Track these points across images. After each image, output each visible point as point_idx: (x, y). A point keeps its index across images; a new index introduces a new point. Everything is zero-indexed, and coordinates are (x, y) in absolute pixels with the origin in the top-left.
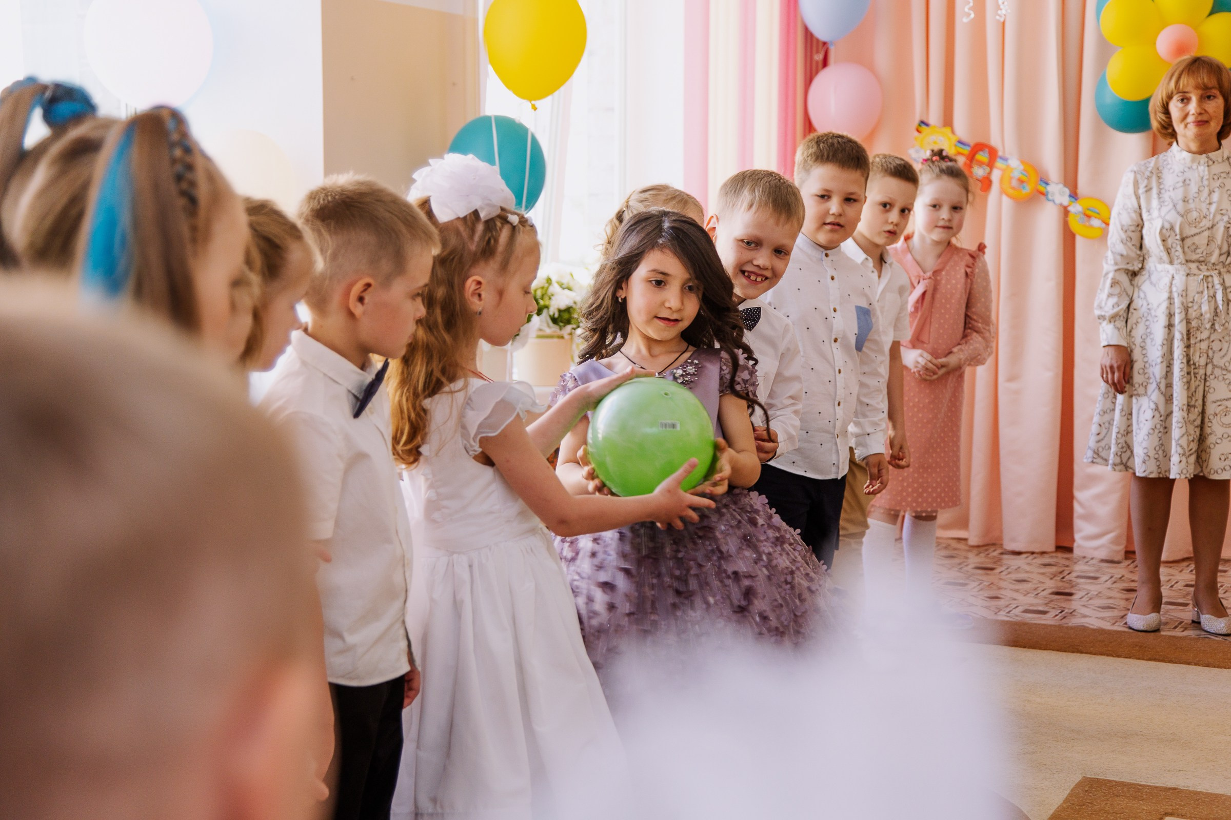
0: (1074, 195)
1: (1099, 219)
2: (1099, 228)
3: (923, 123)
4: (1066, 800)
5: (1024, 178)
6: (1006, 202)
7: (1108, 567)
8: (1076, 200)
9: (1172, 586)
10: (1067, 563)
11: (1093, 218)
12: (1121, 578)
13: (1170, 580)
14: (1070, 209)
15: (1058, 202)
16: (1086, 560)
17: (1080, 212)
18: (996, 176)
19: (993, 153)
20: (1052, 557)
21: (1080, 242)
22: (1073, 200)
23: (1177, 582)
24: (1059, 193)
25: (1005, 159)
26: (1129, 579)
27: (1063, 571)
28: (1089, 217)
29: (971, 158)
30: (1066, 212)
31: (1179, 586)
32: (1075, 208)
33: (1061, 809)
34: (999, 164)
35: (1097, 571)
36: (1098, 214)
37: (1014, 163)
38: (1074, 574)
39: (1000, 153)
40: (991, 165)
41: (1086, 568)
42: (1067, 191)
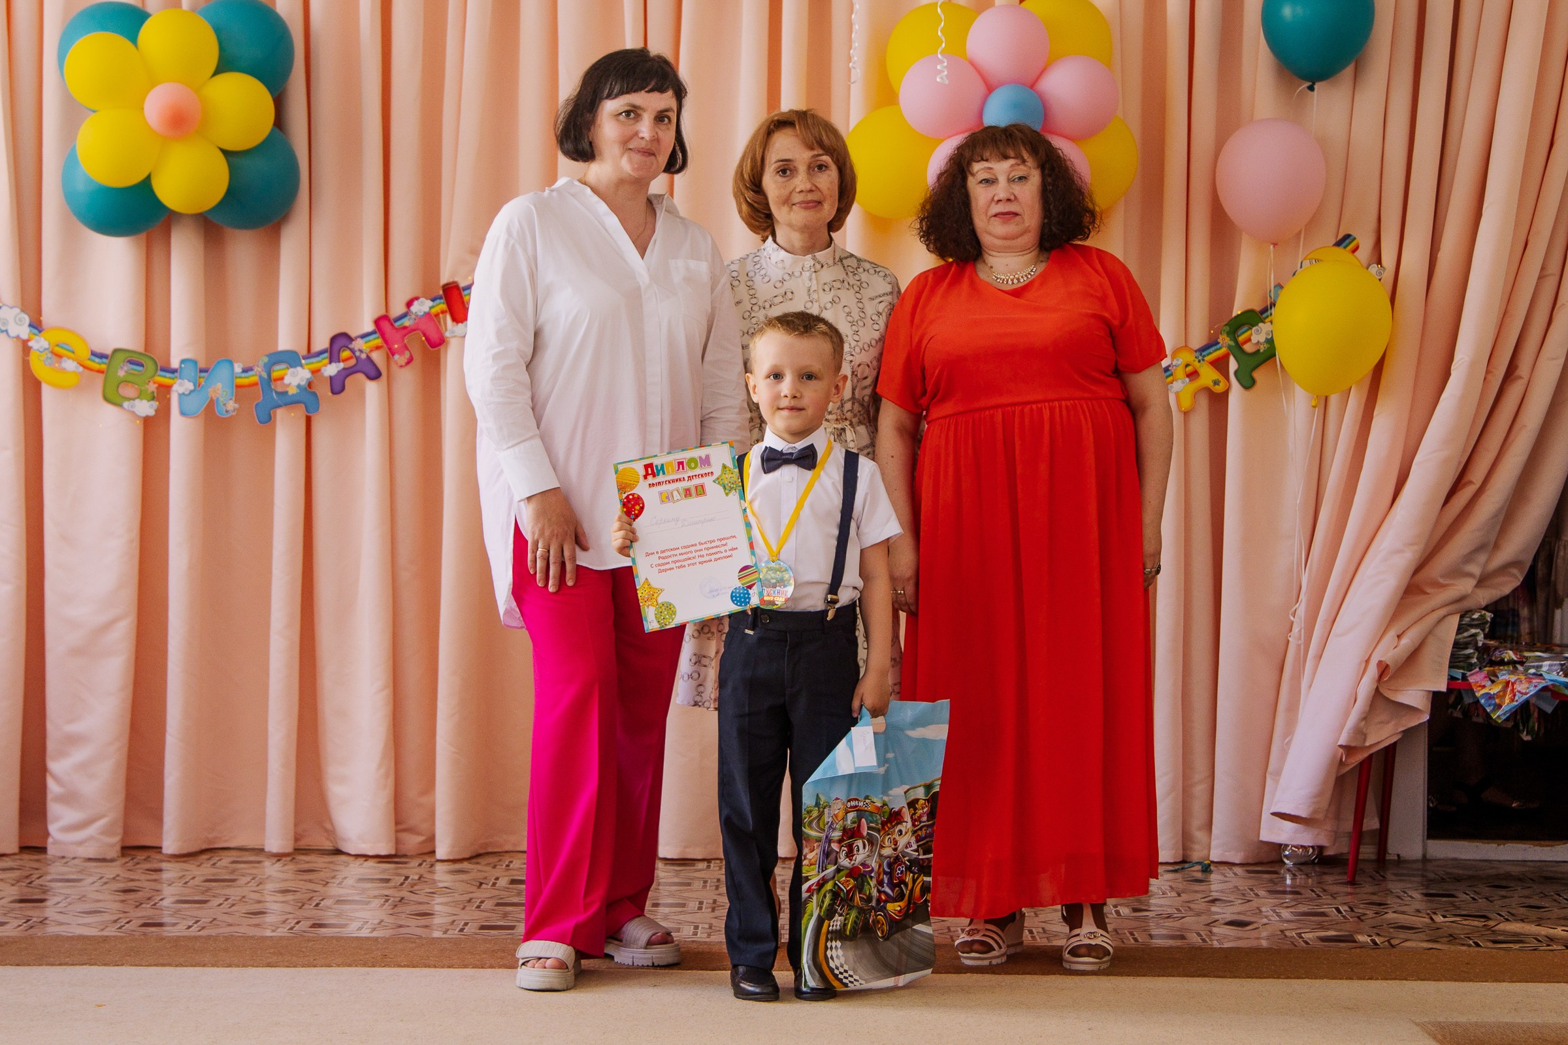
0: (37, 326)
1: (73, 360)
2: (74, 372)
7: (96, 867)
8: (40, 332)
9: (186, 883)
10: (35, 865)
11: (64, 358)
12: (114, 878)
13: (184, 876)
14: (30, 344)
15: (13, 333)
16: (65, 860)
17: (45, 349)
20: (14, 860)
21: (47, 393)
22: (36, 331)
23: (193, 878)
24: (14, 321)
26: (125, 878)
27: (31, 875)
28: (60, 356)
30: (25, 348)
31: (197, 881)
32: (39, 343)
35: (80, 872)
36: (73, 352)
38: (49, 877)
41: (65, 869)
42: (27, 320)
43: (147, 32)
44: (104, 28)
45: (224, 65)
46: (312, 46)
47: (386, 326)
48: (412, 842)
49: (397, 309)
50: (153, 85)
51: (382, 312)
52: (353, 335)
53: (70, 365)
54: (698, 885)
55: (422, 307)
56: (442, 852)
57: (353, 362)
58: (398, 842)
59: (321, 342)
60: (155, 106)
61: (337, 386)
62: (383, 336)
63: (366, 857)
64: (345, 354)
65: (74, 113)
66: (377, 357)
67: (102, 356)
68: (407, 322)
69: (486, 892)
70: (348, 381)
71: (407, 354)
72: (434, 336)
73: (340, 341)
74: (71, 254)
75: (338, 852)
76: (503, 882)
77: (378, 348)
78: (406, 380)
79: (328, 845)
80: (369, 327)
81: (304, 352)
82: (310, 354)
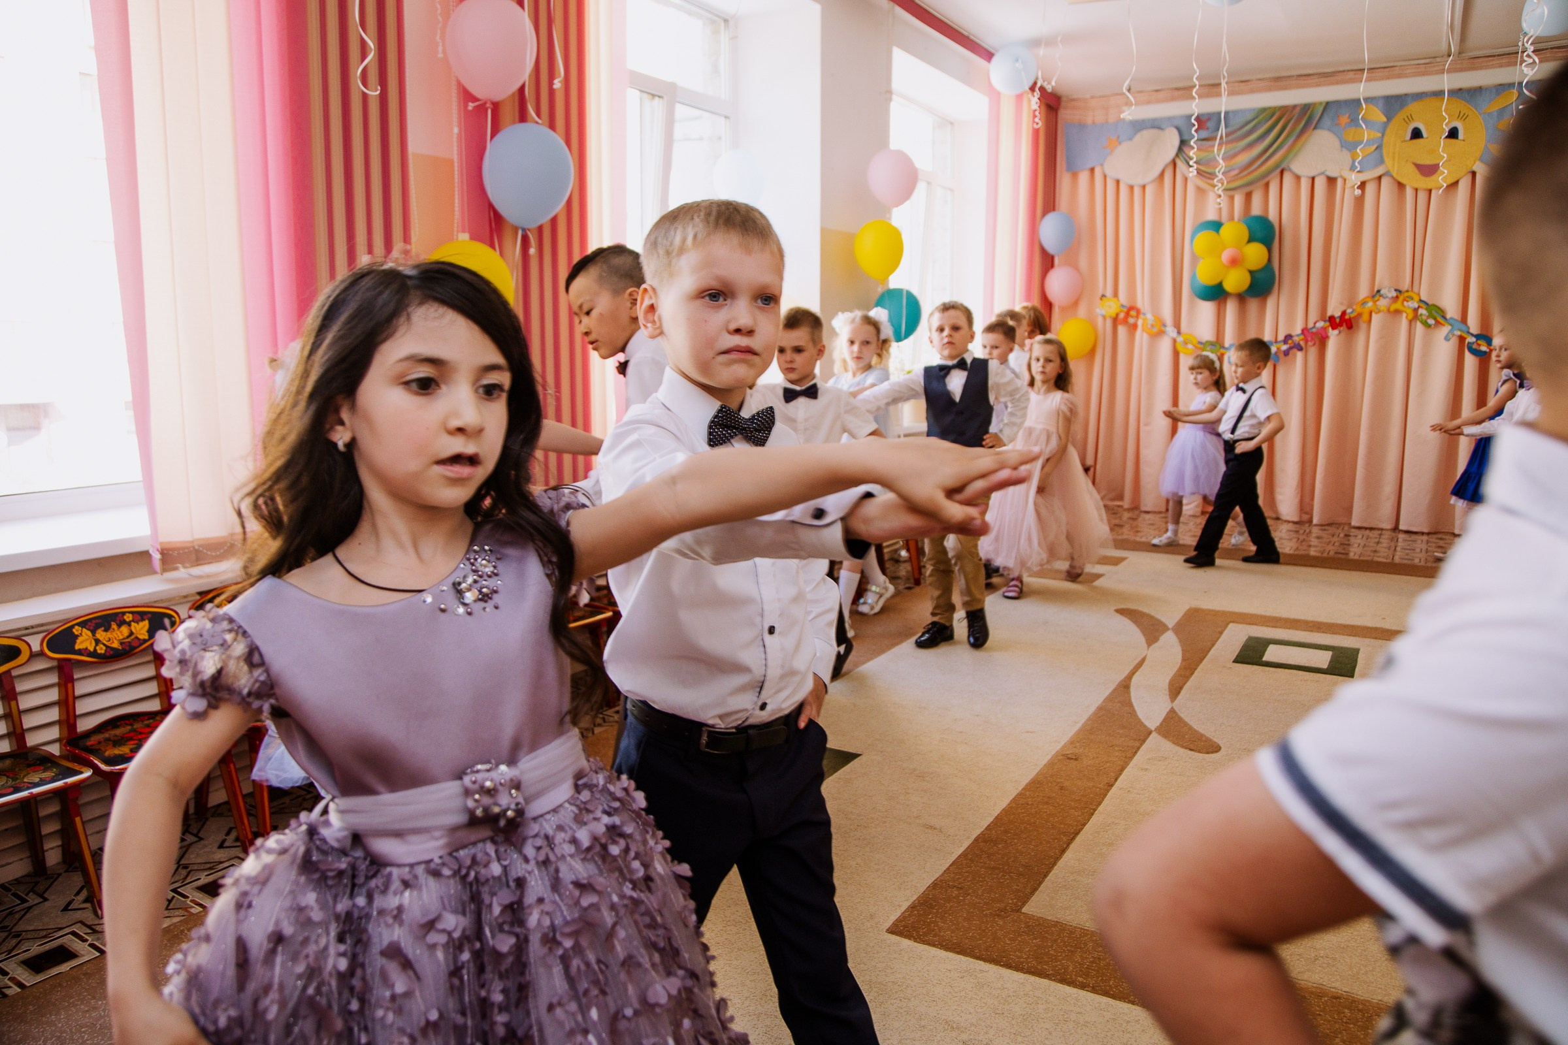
0: (1179, 333)
3: (1103, 296)
4: (1183, 616)
5: (1154, 323)
6: (1145, 336)
8: (1180, 335)
14: (1177, 339)
15: (1171, 336)
17: (1182, 341)
18: (1140, 322)
19: (1138, 312)
21: (1181, 356)
22: (1178, 335)
24: (1171, 331)
25: (1144, 314)
28: (1187, 343)
29: (1127, 314)
30: (1174, 341)
32: (1180, 339)
33: (1181, 620)
34: (1141, 316)
36: (1191, 342)
37: (1149, 316)
39: (1142, 311)
40: (1137, 317)
42: (1176, 331)
43: (1223, 230)
44: (1205, 229)
45: (1250, 240)
46: (1283, 231)
47: (1305, 331)
48: (1305, 517)
49: (1310, 325)
50: (1224, 248)
51: (1304, 326)
52: (1293, 334)
53: (1190, 346)
54: (1419, 542)
55: (1320, 324)
56: (1315, 521)
57: (1292, 345)
58: (1301, 517)
59: (1281, 337)
60: (1226, 256)
61: (1286, 353)
62: (1305, 335)
63: (1289, 522)
64: (1290, 342)
65: (1195, 259)
66: (1302, 343)
67: (1200, 343)
68: (1314, 330)
69: (1335, 539)
70: (1291, 352)
71: (1313, 342)
72: (1324, 335)
73: (1288, 337)
74: (1192, 307)
75: (1278, 519)
76: (1342, 535)
77: (1302, 340)
78: (1313, 352)
79: (1274, 516)
80: (1299, 331)
81: (1274, 340)
82: (1276, 342)
